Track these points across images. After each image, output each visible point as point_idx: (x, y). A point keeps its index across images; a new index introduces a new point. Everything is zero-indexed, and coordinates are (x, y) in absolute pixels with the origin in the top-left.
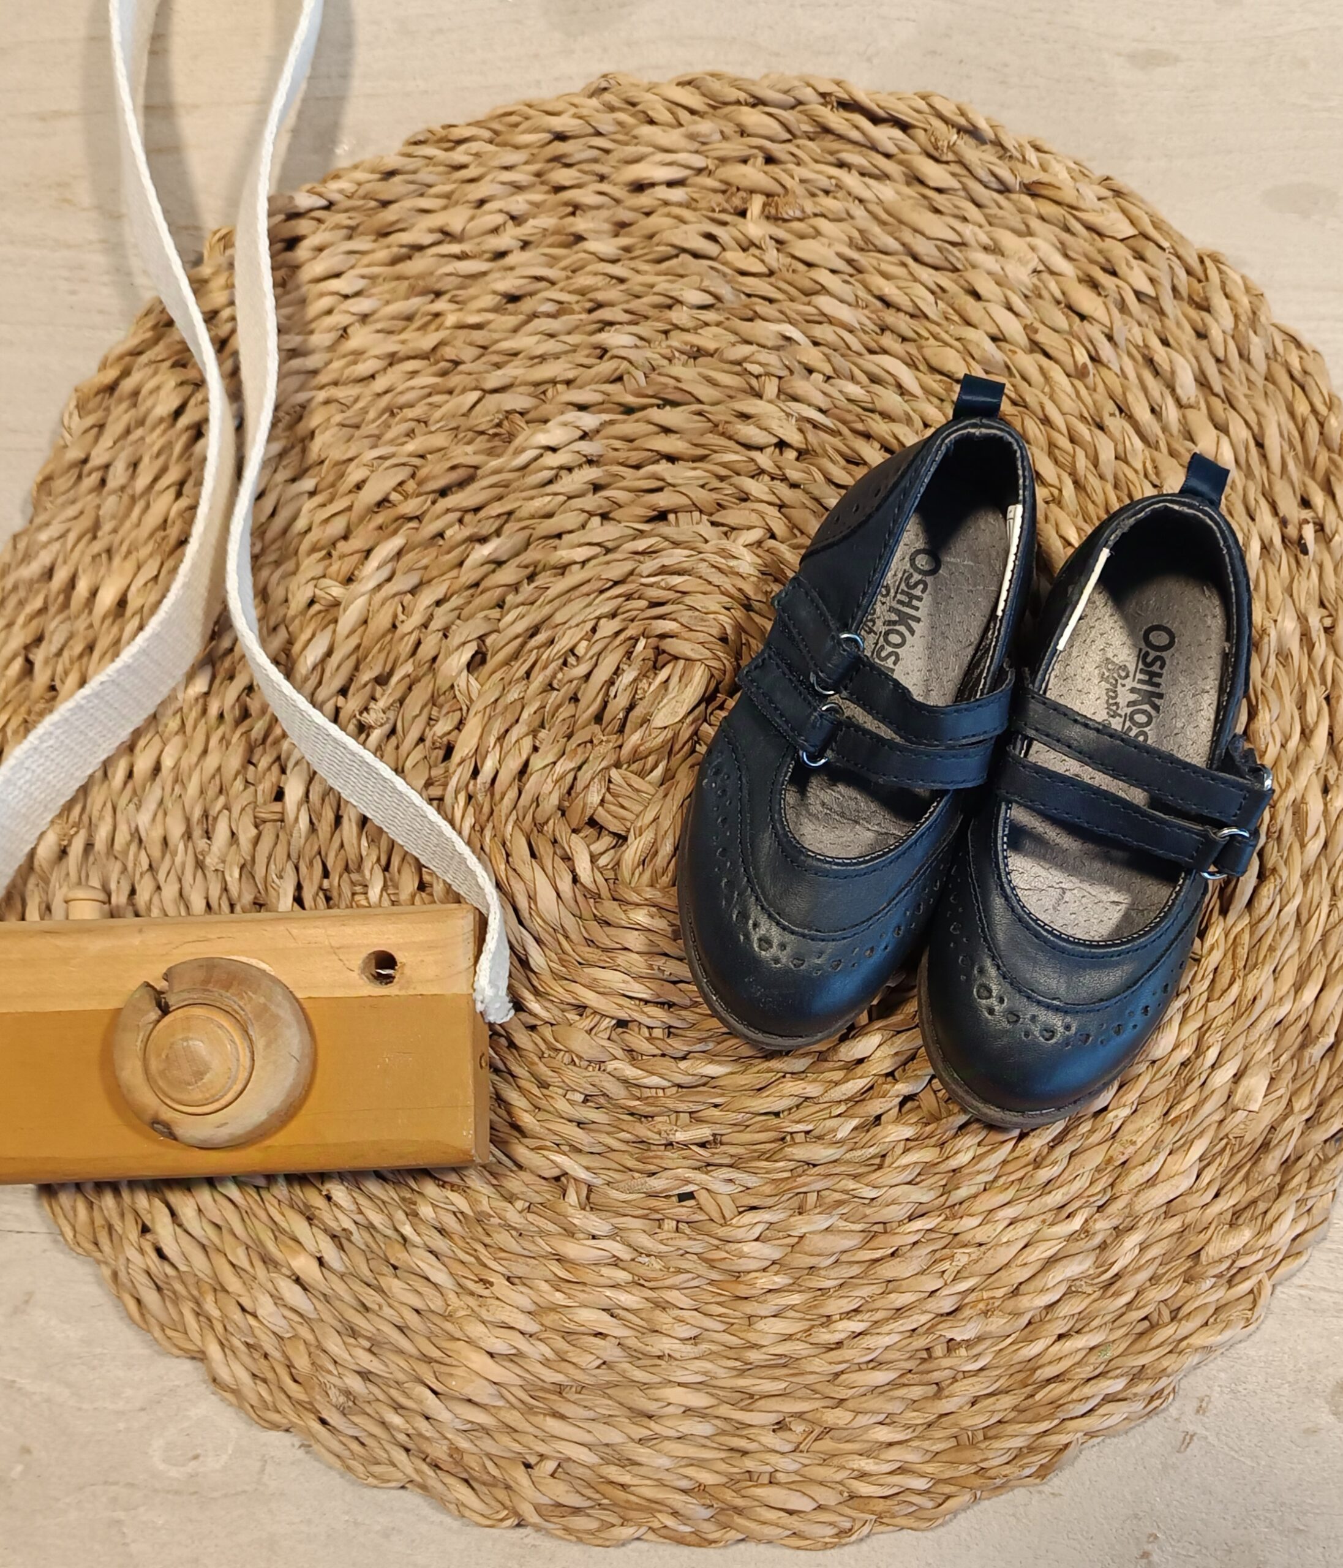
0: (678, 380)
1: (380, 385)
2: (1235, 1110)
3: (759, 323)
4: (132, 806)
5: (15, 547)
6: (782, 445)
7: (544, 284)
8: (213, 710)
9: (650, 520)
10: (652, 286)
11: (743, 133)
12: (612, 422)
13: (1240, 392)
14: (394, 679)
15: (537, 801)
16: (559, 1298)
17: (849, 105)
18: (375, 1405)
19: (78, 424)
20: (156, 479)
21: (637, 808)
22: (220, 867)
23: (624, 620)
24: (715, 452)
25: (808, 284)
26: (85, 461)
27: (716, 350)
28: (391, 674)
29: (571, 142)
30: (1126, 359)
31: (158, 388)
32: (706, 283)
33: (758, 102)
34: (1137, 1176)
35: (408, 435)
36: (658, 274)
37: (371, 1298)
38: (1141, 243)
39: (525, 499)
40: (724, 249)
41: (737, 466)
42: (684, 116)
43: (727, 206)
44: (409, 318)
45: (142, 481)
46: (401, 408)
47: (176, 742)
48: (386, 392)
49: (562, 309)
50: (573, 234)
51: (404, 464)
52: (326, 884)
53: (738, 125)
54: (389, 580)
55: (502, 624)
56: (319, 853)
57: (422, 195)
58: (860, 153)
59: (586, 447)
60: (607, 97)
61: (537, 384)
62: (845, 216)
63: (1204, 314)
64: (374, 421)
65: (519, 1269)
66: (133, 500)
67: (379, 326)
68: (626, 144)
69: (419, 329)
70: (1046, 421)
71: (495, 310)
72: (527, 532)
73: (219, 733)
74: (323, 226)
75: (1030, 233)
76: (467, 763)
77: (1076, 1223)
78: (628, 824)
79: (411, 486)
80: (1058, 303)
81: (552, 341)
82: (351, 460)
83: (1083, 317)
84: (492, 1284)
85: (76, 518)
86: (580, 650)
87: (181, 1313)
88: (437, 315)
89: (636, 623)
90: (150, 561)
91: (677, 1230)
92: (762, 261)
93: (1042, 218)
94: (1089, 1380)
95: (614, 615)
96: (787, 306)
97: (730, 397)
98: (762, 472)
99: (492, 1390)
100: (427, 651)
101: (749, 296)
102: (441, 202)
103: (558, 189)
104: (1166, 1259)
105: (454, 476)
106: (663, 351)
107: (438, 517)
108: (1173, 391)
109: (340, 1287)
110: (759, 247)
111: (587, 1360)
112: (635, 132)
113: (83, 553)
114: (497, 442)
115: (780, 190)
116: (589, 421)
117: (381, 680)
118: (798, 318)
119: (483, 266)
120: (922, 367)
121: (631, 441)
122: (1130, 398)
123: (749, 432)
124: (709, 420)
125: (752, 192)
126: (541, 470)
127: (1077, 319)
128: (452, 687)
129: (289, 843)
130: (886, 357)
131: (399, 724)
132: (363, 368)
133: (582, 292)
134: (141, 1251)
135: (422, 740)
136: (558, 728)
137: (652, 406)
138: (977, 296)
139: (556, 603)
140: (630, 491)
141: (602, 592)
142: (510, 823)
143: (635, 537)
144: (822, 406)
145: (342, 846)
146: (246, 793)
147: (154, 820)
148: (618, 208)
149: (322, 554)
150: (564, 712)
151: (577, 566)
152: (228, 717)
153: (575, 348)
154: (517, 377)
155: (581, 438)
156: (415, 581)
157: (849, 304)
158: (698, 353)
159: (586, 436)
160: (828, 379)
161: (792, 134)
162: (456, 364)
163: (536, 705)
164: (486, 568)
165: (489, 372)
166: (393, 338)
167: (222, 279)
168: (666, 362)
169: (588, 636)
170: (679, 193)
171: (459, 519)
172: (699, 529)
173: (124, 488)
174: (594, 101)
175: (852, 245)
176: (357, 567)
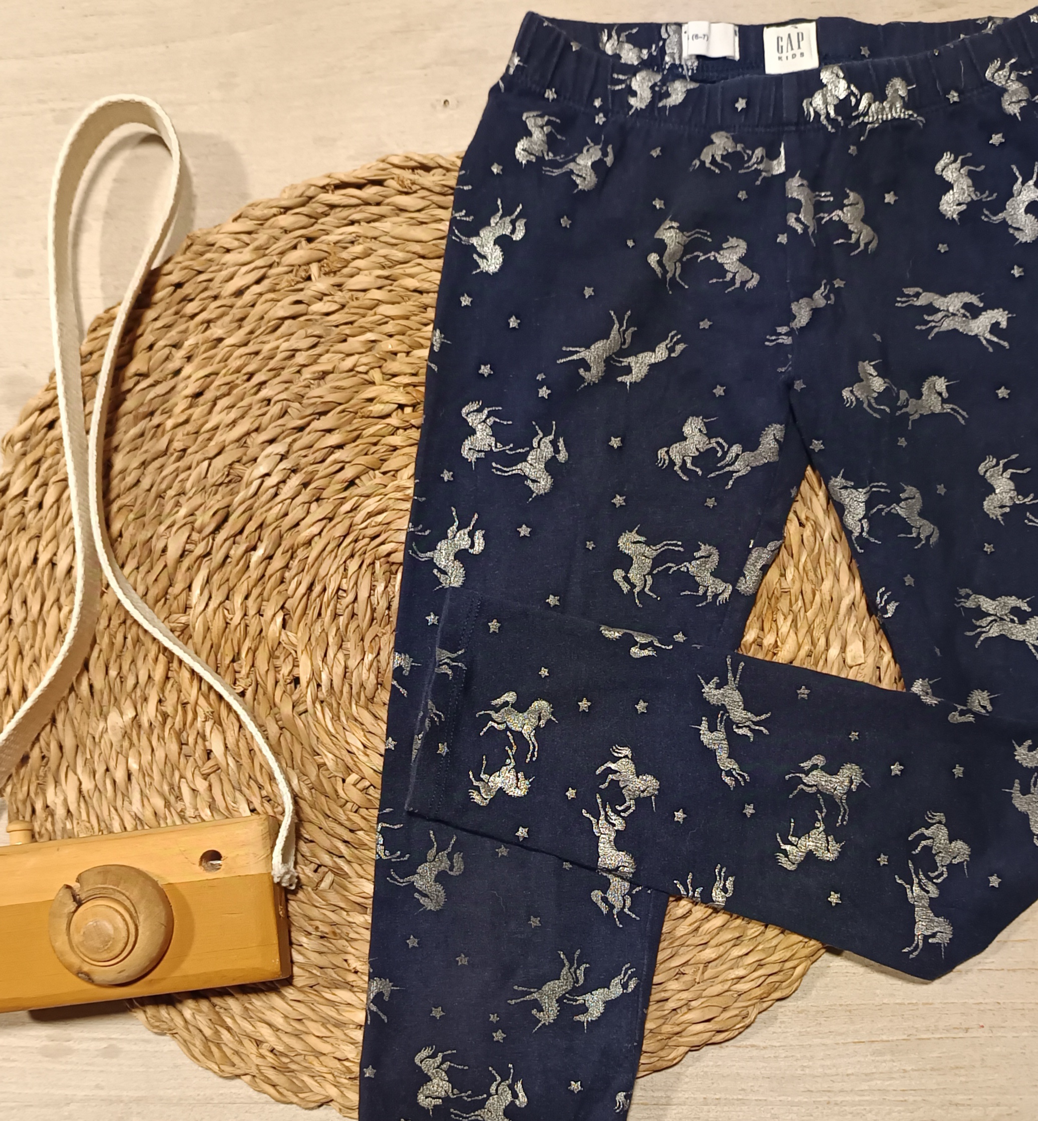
0: (321, 397)
1: (145, 483)
3: (350, 339)
4: (126, 803)
6: (401, 407)
7: (212, 377)
8: (146, 724)
9: (346, 489)
10: (277, 348)
11: (286, 232)
12: (294, 441)
14: (243, 655)
15: (362, 685)
17: (342, 185)
23: (360, 555)
24: (364, 429)
25: (369, 303)
27: (334, 368)
28: (239, 653)
29: (186, 285)
31: (16, 550)
32: (310, 331)
33: (286, 209)
35: (176, 506)
36: (277, 339)
39: (266, 511)
40: (309, 305)
41: (381, 433)
42: (245, 238)
43: (299, 279)
44: (142, 435)
45: (35, 608)
46: (165, 492)
47: (132, 753)
48: (152, 486)
49: (231, 386)
50: (215, 340)
51: (185, 525)
52: (264, 793)
53: (281, 228)
54: (210, 598)
55: (290, 592)
56: (250, 777)
58: (361, 211)
59: (285, 464)
60: (194, 248)
61: (238, 440)
62: (371, 252)
64: (152, 506)
66: (35, 623)
67: (128, 449)
68: (220, 270)
69: (151, 439)
71: (190, 406)
73: (155, 735)
76: (311, 684)
79: (195, 536)
81: (234, 410)
82: (151, 537)
86: (345, 587)
87: (303, 1081)
88: (158, 426)
92: (336, 302)
95: (352, 556)
96: (362, 322)
97: (357, 392)
98: (398, 428)
100: (253, 630)
101: (337, 326)
103: (193, 317)
105: (217, 517)
106: (303, 384)
107: (221, 546)
110: (329, 294)
112: (223, 261)
113: (21, 669)
114: (232, 486)
115: (326, 255)
116: (279, 448)
118: (373, 325)
119: (171, 383)
121: (311, 447)
123: (377, 408)
124: (351, 412)
125: (308, 263)
126: (267, 490)
128: (280, 643)
129: (230, 781)
131: (259, 679)
132: (130, 479)
133: (238, 371)
134: (263, 1057)
135: (277, 682)
136: (353, 637)
137: (313, 420)
139: (317, 565)
140: (325, 477)
141: (339, 546)
142: (354, 706)
143: (341, 504)
144: (413, 371)
145: (261, 765)
146: (190, 764)
147: (143, 805)
148: (234, 311)
149: (163, 600)
150: (352, 626)
151: (316, 538)
152: (156, 724)
153: (250, 407)
154: (224, 441)
155: (281, 460)
156: (226, 591)
157: (399, 303)
158: (324, 375)
159: (283, 457)
160: (408, 353)
161: (314, 218)
162: (184, 450)
163: (334, 630)
164: (264, 564)
165: (206, 446)
166: (139, 452)
167: (22, 467)
168: (308, 389)
169: (345, 576)
170: (266, 284)
171: (234, 543)
172: (378, 481)
173: (25, 619)
174: (189, 254)
175: (383, 267)
176: (187, 599)
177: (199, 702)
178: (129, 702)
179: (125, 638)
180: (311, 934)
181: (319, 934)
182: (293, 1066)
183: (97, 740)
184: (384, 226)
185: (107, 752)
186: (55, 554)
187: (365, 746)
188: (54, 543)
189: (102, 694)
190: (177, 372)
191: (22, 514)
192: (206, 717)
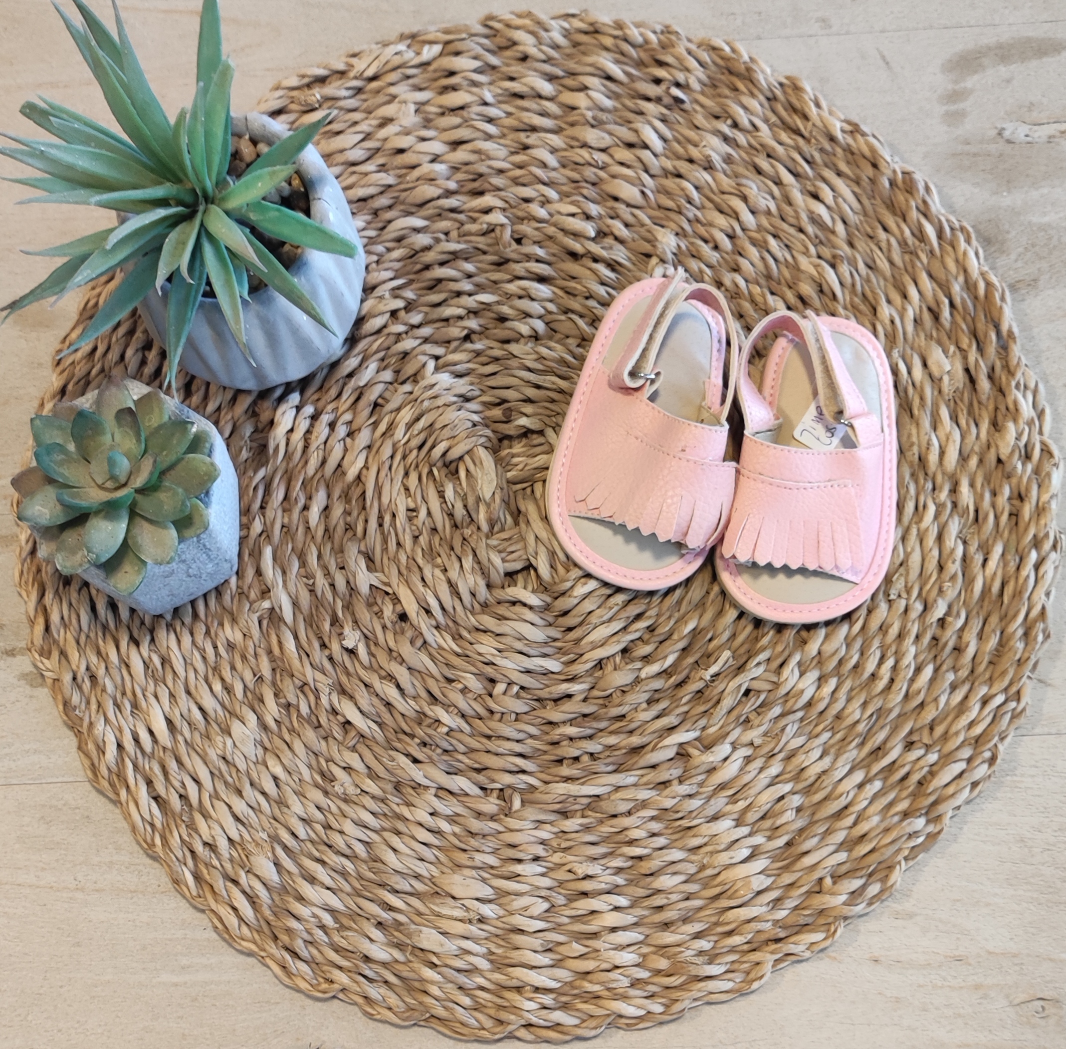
2: (941, 379)
13: (572, 65)
16: (742, 805)
18: (718, 945)
19: (52, 662)
20: (118, 649)
21: (520, 545)
22: (359, 790)
30: (504, 106)
34: (933, 458)
37: (658, 901)
38: (451, 48)
63: (516, 48)
65: (710, 811)
70: (501, 171)
75: (394, 97)
77: (932, 509)
80: (443, 114)
83: (462, 108)
89: (422, 464)
90: (159, 689)
91: (759, 714)
93: (392, 84)
94: (1018, 568)
99: (762, 877)
104: (988, 479)
108: (540, 97)
109: (639, 912)
111: (789, 815)
117: (335, 621)
120: (413, 210)
122: (526, 120)
127: (461, 112)
130: (393, 223)
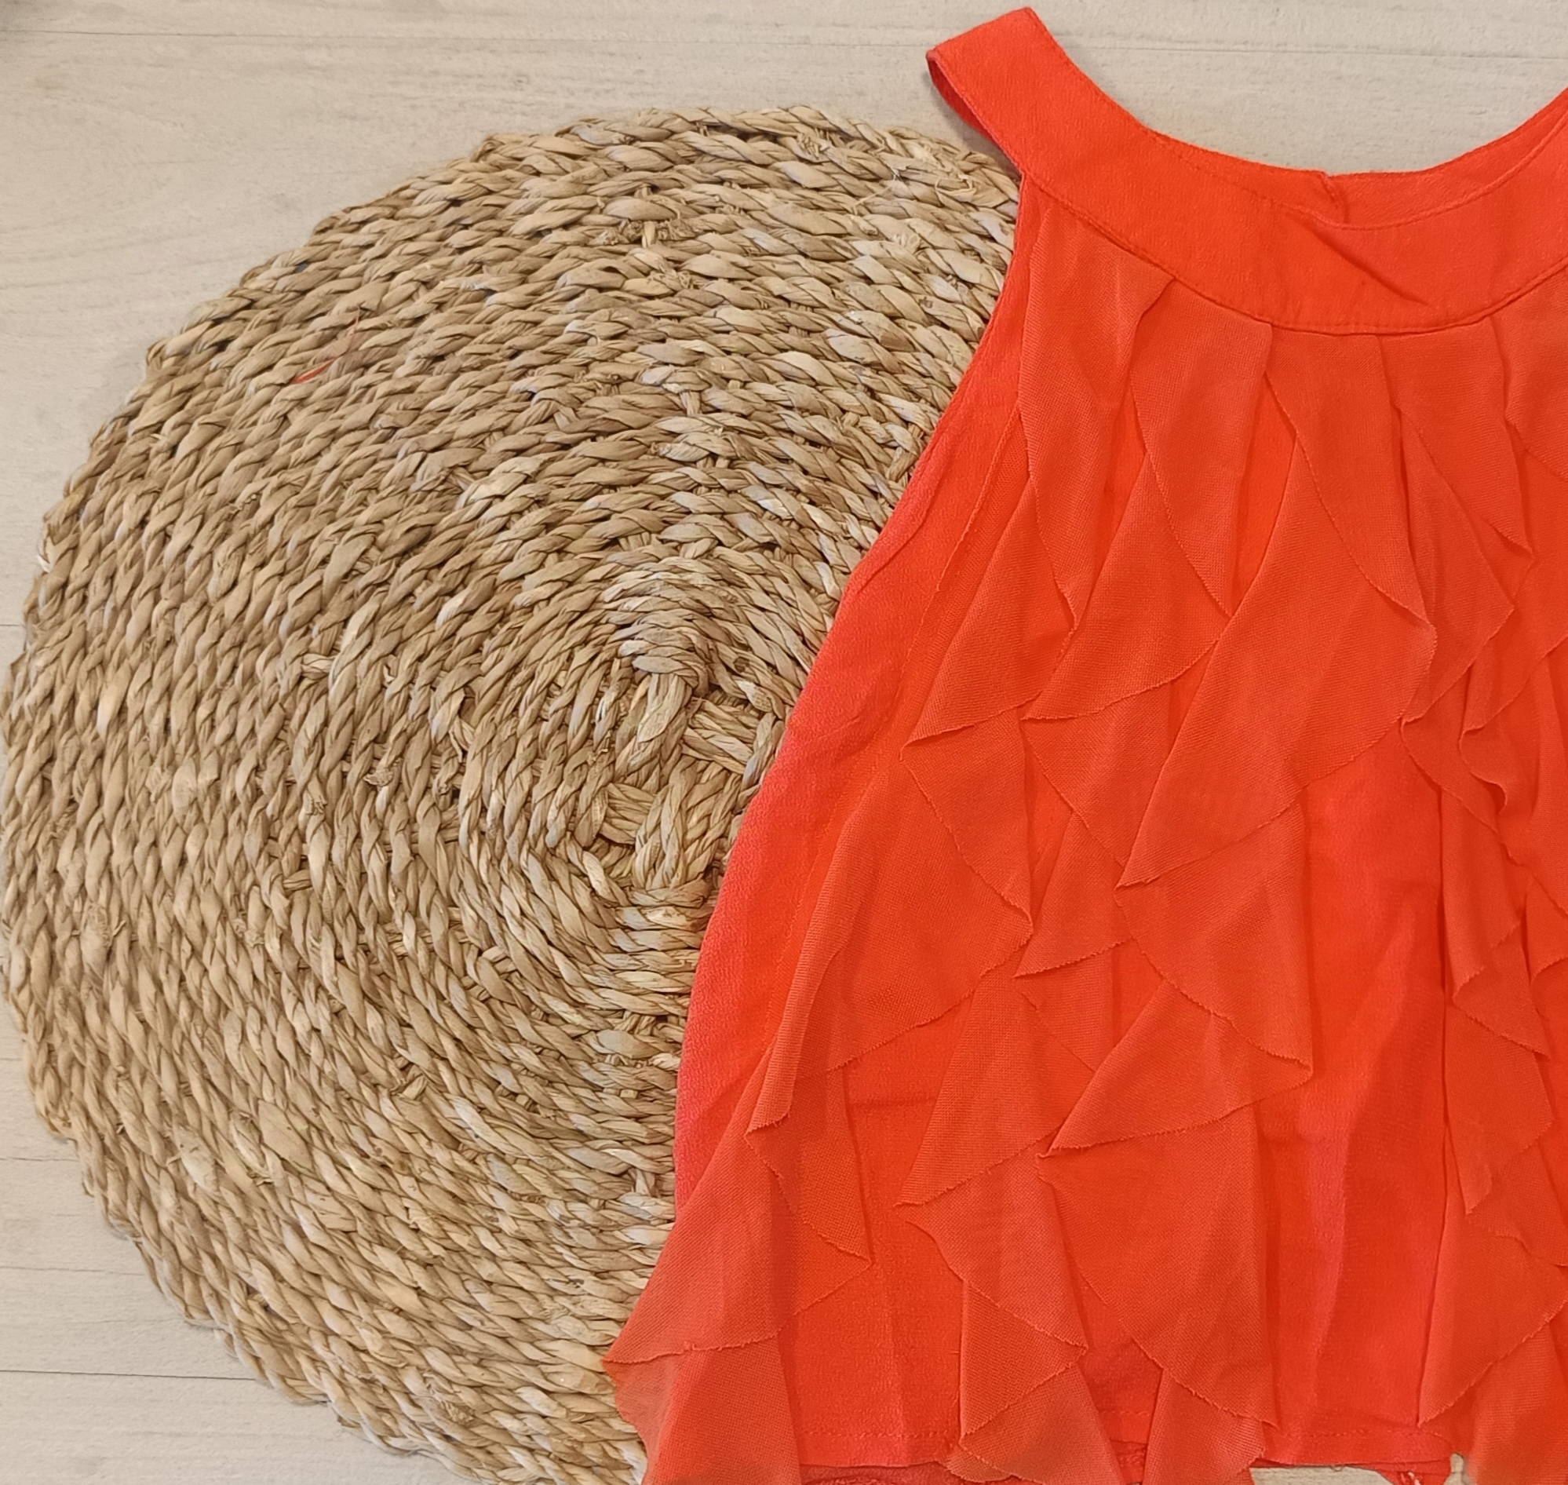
0: (606, 411)
1: (325, 461)
3: (669, 341)
4: (167, 898)
5: (14, 675)
6: (714, 457)
7: (464, 339)
8: (226, 796)
9: (603, 548)
10: (566, 325)
11: (626, 169)
12: (551, 460)
14: (392, 737)
15: (544, 828)
17: (720, 128)
18: (493, 1414)
19: (53, 552)
20: (133, 588)
21: (637, 818)
22: (259, 941)
23: (596, 645)
24: (652, 473)
25: (710, 298)
26: (65, 585)
27: (636, 375)
28: (387, 732)
29: (466, 204)
31: (121, 503)
32: (615, 314)
33: (634, 139)
35: (361, 504)
36: (568, 313)
37: (470, 1316)
39: (483, 547)
40: (627, 278)
41: (673, 484)
42: (566, 163)
43: (622, 237)
44: (343, 393)
45: (121, 592)
46: (350, 480)
47: (197, 831)
49: (485, 360)
50: (482, 290)
51: (364, 533)
52: (363, 939)
53: (620, 163)
54: (369, 645)
55: (484, 668)
56: (351, 911)
57: (336, 278)
58: (737, 168)
59: (528, 490)
60: (492, 157)
61: (472, 437)
62: (734, 227)
64: (327, 495)
65: (604, 1264)
66: (116, 611)
67: (317, 408)
68: (519, 197)
69: (354, 402)
71: (421, 372)
72: (490, 579)
73: (236, 815)
74: (249, 325)
75: (906, 215)
76: (474, 804)
78: (632, 834)
79: (374, 553)
80: (945, 275)
81: (480, 392)
82: (313, 537)
84: (582, 1282)
85: (67, 637)
86: (561, 682)
87: (298, 1363)
88: (369, 386)
89: (607, 646)
90: (142, 665)
92: (665, 283)
93: (917, 199)
95: (585, 642)
96: (694, 321)
97: (658, 417)
98: (700, 485)
100: (413, 707)
101: (658, 317)
102: (354, 281)
103: (462, 250)
105: (412, 536)
106: (586, 384)
107: (405, 579)
109: (440, 1311)
110: (659, 271)
112: (524, 186)
113: (78, 669)
114: (444, 498)
115: (669, 215)
116: (528, 464)
117: (380, 739)
118: (706, 331)
119: (406, 332)
120: (831, 357)
121: (573, 475)
123: (678, 449)
124: (641, 443)
125: (643, 221)
126: (492, 519)
127: (966, 289)
128: (447, 734)
129: (321, 907)
130: (794, 353)
131: (403, 778)
132: (306, 450)
133: (501, 342)
134: (250, 1311)
135: (427, 788)
136: (552, 756)
137: (585, 439)
138: (868, 280)
139: (530, 640)
140: (579, 524)
141: (571, 623)
142: (524, 852)
143: (593, 567)
144: (744, 412)
145: (370, 901)
146: (271, 868)
147: (189, 908)
148: (522, 258)
149: (302, 631)
150: (556, 741)
151: (542, 604)
152: (242, 799)
153: (504, 395)
154: (453, 432)
155: (525, 482)
156: (394, 642)
157: (752, 309)
158: (618, 382)
159: (528, 479)
160: (744, 385)
161: (671, 162)
162: (395, 429)
163: (529, 738)
164: (458, 618)
165: (425, 433)
166: (332, 415)
167: (164, 391)
168: (591, 394)
169: (566, 667)
170: (575, 234)
171: (426, 578)
172: (649, 549)
173: (105, 601)
174: (482, 164)
175: (745, 253)
176: (337, 638)
177: (310, 786)
178: (213, 759)
179: (234, 667)
180: (368, 1157)
181: (379, 1159)
182: (290, 1338)
183: (152, 798)
184: (766, 198)
185: (162, 820)
186: (173, 523)
187: (523, 913)
188: (176, 507)
189: (179, 737)
190: (417, 320)
191: (146, 456)
192: (314, 809)
